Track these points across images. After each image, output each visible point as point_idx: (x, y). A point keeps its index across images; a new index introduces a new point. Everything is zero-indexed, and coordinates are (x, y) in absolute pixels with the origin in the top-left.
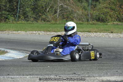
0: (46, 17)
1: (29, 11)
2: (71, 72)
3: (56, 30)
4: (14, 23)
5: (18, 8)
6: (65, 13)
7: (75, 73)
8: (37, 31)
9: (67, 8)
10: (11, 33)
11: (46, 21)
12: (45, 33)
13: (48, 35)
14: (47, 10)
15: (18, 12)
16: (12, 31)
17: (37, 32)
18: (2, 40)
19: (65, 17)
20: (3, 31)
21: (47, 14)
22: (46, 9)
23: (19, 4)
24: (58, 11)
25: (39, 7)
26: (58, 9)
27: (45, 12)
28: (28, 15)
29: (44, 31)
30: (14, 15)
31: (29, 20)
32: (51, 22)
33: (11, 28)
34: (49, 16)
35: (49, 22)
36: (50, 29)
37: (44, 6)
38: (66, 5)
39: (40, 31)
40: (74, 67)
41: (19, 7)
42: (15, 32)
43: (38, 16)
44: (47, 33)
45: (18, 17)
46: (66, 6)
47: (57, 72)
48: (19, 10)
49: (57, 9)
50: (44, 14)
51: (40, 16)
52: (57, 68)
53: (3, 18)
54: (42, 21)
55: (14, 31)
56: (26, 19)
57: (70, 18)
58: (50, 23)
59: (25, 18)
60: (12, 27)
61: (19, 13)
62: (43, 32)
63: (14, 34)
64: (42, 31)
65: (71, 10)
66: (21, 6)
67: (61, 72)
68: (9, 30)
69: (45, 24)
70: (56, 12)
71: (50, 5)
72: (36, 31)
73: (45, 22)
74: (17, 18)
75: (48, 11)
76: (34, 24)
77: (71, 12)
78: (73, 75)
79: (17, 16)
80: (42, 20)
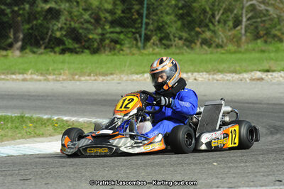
0: (213, 34)
1: (171, 22)
2: (270, 177)
3: (238, 68)
4: (133, 54)
5: (142, 16)
6: (262, 25)
7: (280, 181)
8: (190, 71)
9: (267, 11)
10: (127, 80)
11: (214, 45)
12: (211, 77)
13: (217, 80)
14: (217, 18)
15: (144, 26)
16: (127, 75)
17: (190, 74)
18: (104, 97)
19: (262, 33)
20: (107, 75)
21: (216, 28)
22: (213, 16)
23: (145, 6)
24: (244, 20)
25: (196, 12)
26: (244, 15)
27: (210, 24)
28: (167, 33)
29: (207, 72)
30: (134, 33)
31: (172, 45)
32: (226, 48)
33: (125, 66)
34: (220, 33)
35: (222, 47)
36: (224, 65)
37: (208, 9)
38: (263, 3)
39: (198, 72)
40: (280, 165)
41: (145, 12)
42: (135, 77)
43: (193, 33)
44: (215, 77)
45: (145, 38)
46: (263, 7)
47: (236, 180)
48: (145, 20)
49: (241, 16)
50: (209, 30)
51: (198, 34)
52: (237, 167)
53: (107, 42)
54: (204, 46)
55: (132, 73)
56: (164, 42)
57: (275, 36)
58: (223, 51)
59: (161, 40)
60: (128, 64)
61: (146, 29)
62: (205, 76)
63: (133, 80)
64: (202, 72)
65: (275, 16)
66: (151, 10)
67: (246, 179)
68: (122, 72)
69: (211, 53)
70: (237, 23)
71: (224, 6)
72: (187, 72)
73: (211, 49)
74: (143, 41)
75: (219, 22)
76: (182, 54)
77: (276, 20)
78: (274, 185)
79: (140, 36)
80: (205, 44)
